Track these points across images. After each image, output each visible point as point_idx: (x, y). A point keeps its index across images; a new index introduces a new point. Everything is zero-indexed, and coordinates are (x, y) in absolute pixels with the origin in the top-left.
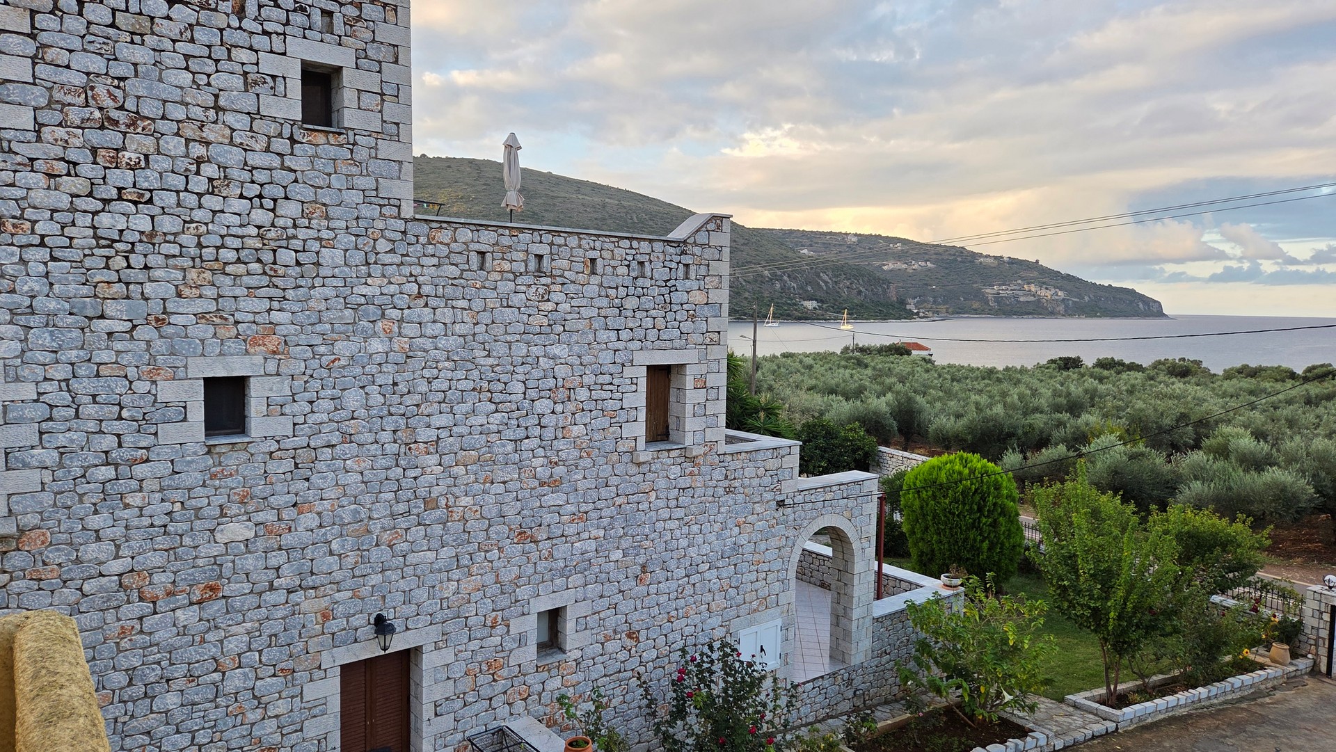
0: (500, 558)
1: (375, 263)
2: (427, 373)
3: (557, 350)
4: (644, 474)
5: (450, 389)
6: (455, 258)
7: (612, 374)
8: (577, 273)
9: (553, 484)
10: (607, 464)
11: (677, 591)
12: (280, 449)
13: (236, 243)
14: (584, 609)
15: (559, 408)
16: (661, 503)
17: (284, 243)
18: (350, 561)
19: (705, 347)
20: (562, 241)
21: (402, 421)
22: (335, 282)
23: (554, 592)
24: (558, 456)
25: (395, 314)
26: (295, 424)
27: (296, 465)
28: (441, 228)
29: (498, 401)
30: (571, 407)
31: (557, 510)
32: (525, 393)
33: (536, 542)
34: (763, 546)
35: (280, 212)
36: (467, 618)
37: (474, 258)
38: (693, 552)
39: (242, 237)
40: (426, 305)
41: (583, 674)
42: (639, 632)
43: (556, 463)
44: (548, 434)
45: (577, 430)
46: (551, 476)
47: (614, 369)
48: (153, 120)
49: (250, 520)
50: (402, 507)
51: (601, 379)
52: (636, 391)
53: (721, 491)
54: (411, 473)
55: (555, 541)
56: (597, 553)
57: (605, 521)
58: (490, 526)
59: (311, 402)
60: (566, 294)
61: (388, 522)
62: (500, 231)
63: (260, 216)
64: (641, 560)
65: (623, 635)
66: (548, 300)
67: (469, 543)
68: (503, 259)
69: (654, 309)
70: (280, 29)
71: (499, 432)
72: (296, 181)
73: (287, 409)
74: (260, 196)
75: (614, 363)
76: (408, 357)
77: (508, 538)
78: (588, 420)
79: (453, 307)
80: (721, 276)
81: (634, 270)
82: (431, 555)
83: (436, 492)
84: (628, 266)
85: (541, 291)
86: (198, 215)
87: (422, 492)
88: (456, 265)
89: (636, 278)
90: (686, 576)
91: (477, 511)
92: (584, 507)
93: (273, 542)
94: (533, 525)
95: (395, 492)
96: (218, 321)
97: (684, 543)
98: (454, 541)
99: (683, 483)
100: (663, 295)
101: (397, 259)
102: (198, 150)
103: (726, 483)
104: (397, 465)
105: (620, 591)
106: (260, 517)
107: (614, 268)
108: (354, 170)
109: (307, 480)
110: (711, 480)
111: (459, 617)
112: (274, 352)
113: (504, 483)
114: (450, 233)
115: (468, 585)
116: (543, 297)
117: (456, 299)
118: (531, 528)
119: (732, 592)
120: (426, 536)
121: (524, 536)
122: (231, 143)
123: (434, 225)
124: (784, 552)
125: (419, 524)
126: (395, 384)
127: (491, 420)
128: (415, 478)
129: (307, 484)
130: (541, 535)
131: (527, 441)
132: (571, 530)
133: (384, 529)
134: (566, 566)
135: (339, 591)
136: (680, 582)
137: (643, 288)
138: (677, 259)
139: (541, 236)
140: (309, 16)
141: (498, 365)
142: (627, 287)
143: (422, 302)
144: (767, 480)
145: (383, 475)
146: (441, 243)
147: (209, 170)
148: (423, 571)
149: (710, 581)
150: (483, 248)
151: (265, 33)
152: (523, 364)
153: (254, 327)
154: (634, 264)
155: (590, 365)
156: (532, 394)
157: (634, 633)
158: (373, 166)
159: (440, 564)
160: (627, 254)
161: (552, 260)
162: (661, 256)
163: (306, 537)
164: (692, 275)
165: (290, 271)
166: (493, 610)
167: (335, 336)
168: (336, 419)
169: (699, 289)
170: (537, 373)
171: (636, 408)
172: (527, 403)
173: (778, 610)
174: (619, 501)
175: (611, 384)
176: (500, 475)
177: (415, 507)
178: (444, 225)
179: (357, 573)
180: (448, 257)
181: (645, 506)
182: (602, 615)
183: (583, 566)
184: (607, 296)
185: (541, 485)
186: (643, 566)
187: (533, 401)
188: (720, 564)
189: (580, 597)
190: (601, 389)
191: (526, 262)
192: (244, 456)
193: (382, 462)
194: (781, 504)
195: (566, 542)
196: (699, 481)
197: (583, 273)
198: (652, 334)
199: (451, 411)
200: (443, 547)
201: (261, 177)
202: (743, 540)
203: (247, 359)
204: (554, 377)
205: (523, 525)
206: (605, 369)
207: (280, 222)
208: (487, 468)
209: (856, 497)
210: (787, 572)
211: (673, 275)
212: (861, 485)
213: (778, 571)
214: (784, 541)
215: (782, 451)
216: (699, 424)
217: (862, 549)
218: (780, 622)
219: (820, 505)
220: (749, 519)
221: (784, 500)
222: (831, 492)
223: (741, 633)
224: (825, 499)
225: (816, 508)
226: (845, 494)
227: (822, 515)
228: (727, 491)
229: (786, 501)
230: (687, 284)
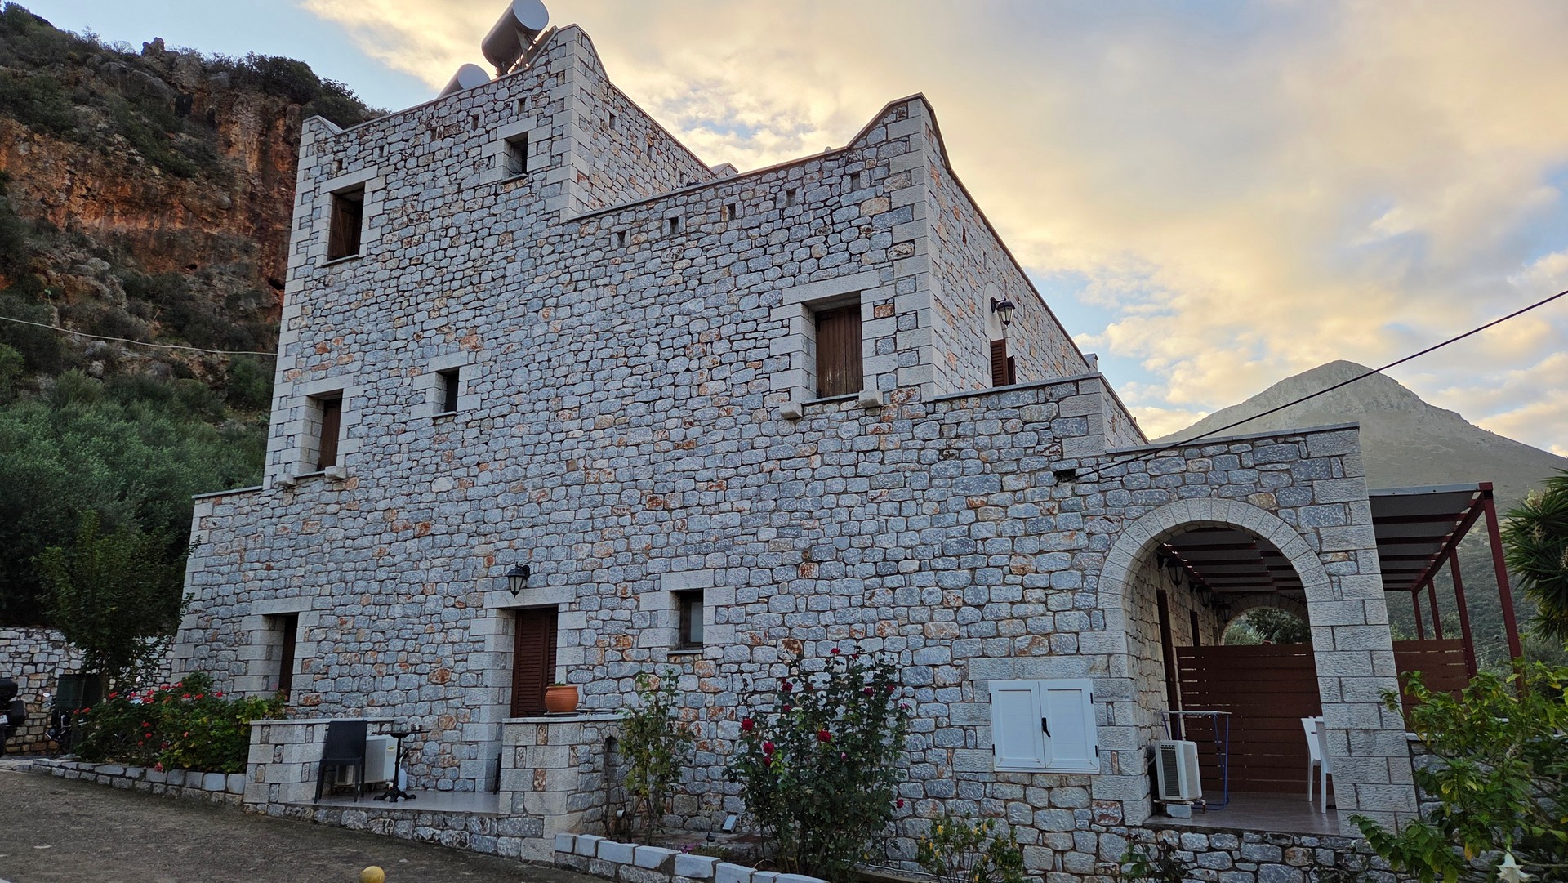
0: (632, 524)
1: (541, 264)
2: (573, 347)
3: (691, 306)
4: (804, 433)
5: (592, 358)
6: (600, 243)
7: (756, 320)
8: (714, 223)
9: (687, 445)
10: (751, 422)
11: (863, 595)
12: (472, 420)
13: (459, 275)
14: (724, 596)
15: (694, 365)
16: (828, 471)
17: (485, 267)
18: (509, 513)
19: (890, 263)
20: (698, 196)
21: (553, 391)
22: (516, 286)
23: (689, 570)
24: (693, 415)
25: (552, 302)
26: (482, 400)
27: (481, 431)
28: (589, 222)
29: (632, 364)
30: (707, 362)
31: (691, 474)
32: (659, 354)
33: (670, 510)
34: (1030, 544)
35: (485, 246)
36: (599, 583)
37: (615, 238)
38: (886, 541)
39: (463, 270)
40: (575, 290)
41: (723, 680)
42: (803, 642)
43: (691, 423)
44: (682, 393)
45: (712, 387)
46: (685, 438)
47: (757, 314)
48: (428, 212)
49: (450, 475)
50: (549, 468)
51: (742, 328)
52: (788, 335)
53: (931, 455)
54: (558, 437)
55: (690, 511)
56: (743, 529)
57: (750, 491)
58: (623, 490)
59: (493, 382)
60: (702, 248)
61: (538, 481)
62: (638, 208)
63: (475, 253)
64: (802, 543)
65: (780, 642)
66: (683, 258)
67: (603, 505)
68: (640, 232)
69: (811, 236)
70: (494, 125)
71: (634, 395)
72: (496, 222)
73: (478, 389)
74: (475, 240)
75: (759, 306)
76: (560, 336)
77: (640, 503)
78: (727, 374)
79: (597, 286)
80: (910, 171)
81: (780, 202)
82: (570, 515)
83: (576, 454)
84: (774, 200)
85: (675, 251)
86: (444, 263)
87: (565, 455)
88: (600, 249)
89: (783, 210)
90: (877, 575)
91: (610, 473)
92: (724, 473)
93: (461, 494)
94: (666, 491)
95: (546, 454)
96: (446, 330)
97: (870, 526)
98: (590, 502)
99: (862, 443)
100: (822, 218)
101: (555, 257)
102: (448, 221)
103: (942, 443)
104: (547, 430)
105: (774, 582)
106: (456, 473)
107: (757, 206)
108: (531, 200)
109: (486, 444)
110: (913, 439)
111: (591, 582)
112: (475, 347)
113: (637, 445)
114: (595, 224)
115: (601, 549)
116: (677, 256)
117: (599, 278)
118: (664, 494)
119: (969, 613)
120: (567, 495)
121: (655, 502)
122: (464, 211)
123: (584, 221)
124: (1087, 560)
125: (563, 485)
126: (549, 360)
127: (626, 383)
128: (562, 441)
129: (486, 447)
130: (675, 503)
131: (659, 402)
132: (709, 498)
133: (535, 488)
134: (703, 541)
135: (501, 540)
136: (867, 582)
137: (793, 217)
138: (841, 171)
139: (676, 200)
140: (511, 109)
141: (634, 330)
142: (773, 222)
143: (572, 287)
144: (1028, 438)
145: (536, 439)
146: (589, 234)
147: (452, 232)
148: (562, 530)
149: (922, 588)
150: (621, 228)
151: (488, 132)
152: (657, 325)
153: (465, 331)
154: (783, 196)
155: (730, 315)
156: (667, 353)
157: (795, 643)
158: (544, 192)
159: (577, 525)
160: (771, 187)
161: (687, 219)
162: (817, 176)
163: (483, 491)
164: (865, 183)
165: (488, 286)
166: (625, 581)
167: (511, 328)
168: (507, 393)
169: (877, 197)
170: (671, 333)
171: (789, 354)
172: (660, 364)
173: (1081, 663)
174: (768, 466)
175: (756, 331)
176: (634, 436)
177: (559, 468)
178: (591, 219)
179: (513, 526)
180: (594, 244)
181: (806, 473)
182: (749, 608)
183: (726, 542)
184: (749, 238)
185: (675, 448)
186: (805, 552)
187: (668, 360)
188: (940, 563)
189: (720, 580)
190: (744, 339)
191: (661, 228)
192: (450, 426)
193: (537, 428)
195: (703, 513)
196: (891, 441)
197: (720, 221)
198: (808, 266)
199: (592, 379)
200: (580, 508)
201: (477, 226)
202: (983, 531)
203: (458, 354)
204: (689, 333)
205: (656, 490)
206: (747, 315)
207: (485, 253)
208: (621, 431)
209: (1285, 466)
210: (1096, 594)
211: (836, 191)
212: (1297, 443)
213: (1073, 591)
214: (1081, 540)
215: (1058, 392)
216: (886, 363)
217: (1330, 575)
218: (1088, 685)
219: (1172, 480)
220: (994, 499)
221: (1073, 471)
222: (1203, 457)
223: (994, 686)
224: (1187, 471)
225: (1160, 485)
226: (1248, 461)
227: (1180, 498)
228: (945, 455)
229: (1078, 472)
230: (857, 195)
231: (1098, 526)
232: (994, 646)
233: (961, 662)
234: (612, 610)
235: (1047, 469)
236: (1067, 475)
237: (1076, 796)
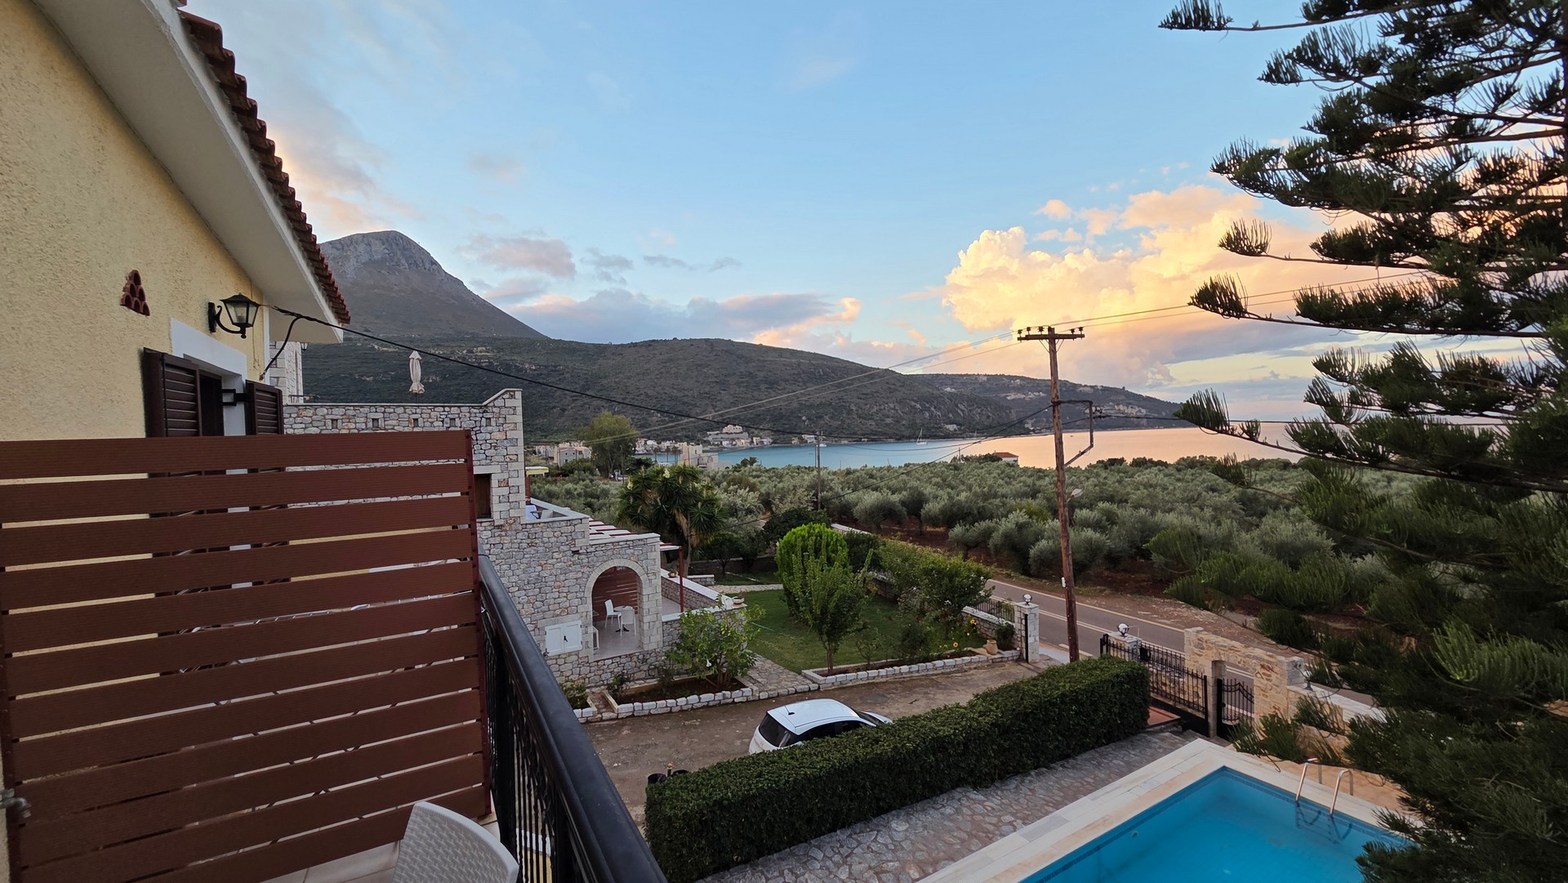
6: (315, 424)
8: (404, 427)
20: (392, 410)
28: (306, 409)
34: (562, 577)
37: (329, 423)
53: (524, 545)
62: (347, 408)
68: (350, 422)
80: (516, 423)
81: (447, 423)
84: (443, 421)
88: (317, 427)
89: (449, 428)
99: (492, 541)
103: (529, 541)
107: (432, 423)
110: (516, 539)
114: (312, 411)
119: (538, 604)
123: (301, 408)
124: (581, 581)
138: (481, 415)
139: (376, 409)
144: (563, 539)
146: (306, 416)
149: (519, 597)
150: (335, 417)
154: (447, 420)
160: (441, 415)
161: (385, 421)
162: (468, 415)
164: (493, 423)
169: (499, 431)
173: (578, 615)
178: (308, 407)
188: (527, 587)
191: (366, 423)
194: (575, 553)
196: (507, 540)
197: (408, 426)
202: (544, 574)
209: (642, 549)
210: (583, 593)
211: (478, 425)
212: (645, 541)
213: (577, 592)
214: (580, 575)
215: (574, 522)
216: (505, 507)
217: (650, 580)
218: (580, 623)
219: (610, 553)
220: (550, 561)
221: (579, 551)
223: (547, 629)
228: (530, 545)
230: (489, 428)
231: (585, 570)
232: (548, 615)
233: (534, 622)
235: (570, 550)
237: (574, 658)
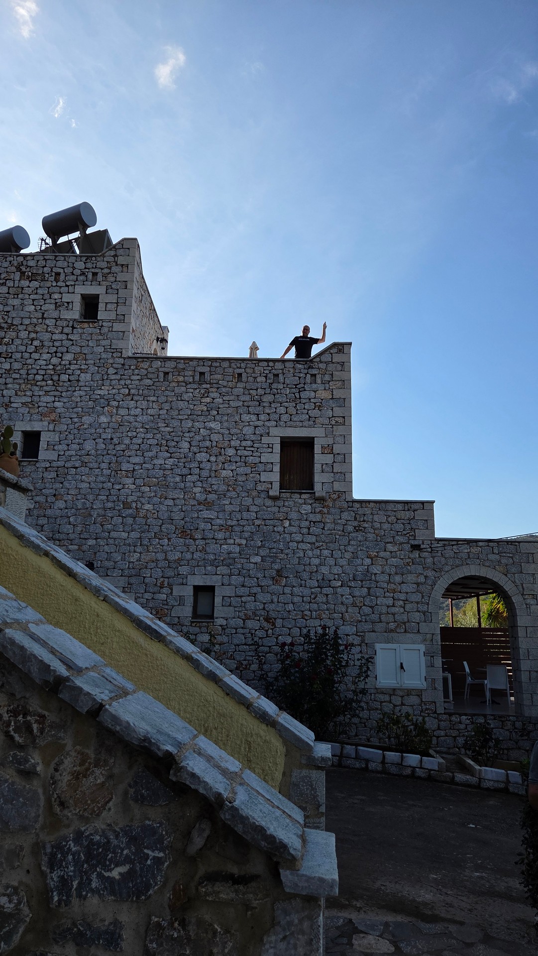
0: (168, 545)
1: (107, 379)
2: (130, 434)
3: (212, 425)
4: (279, 507)
5: (143, 443)
7: (253, 441)
8: (228, 381)
9: (208, 505)
10: (248, 497)
11: (310, 597)
12: (50, 467)
13: (42, 372)
14: (228, 591)
15: (213, 459)
16: (294, 529)
17: (64, 372)
18: (79, 529)
19: (331, 426)
20: (218, 364)
21: (114, 459)
22: (86, 389)
23: (205, 574)
24: (211, 487)
25: (115, 403)
26: (59, 455)
27: (57, 475)
28: (143, 361)
29: (171, 452)
30: (221, 458)
31: (209, 521)
32: (190, 449)
33: (195, 540)
34: (398, 579)
35: (64, 358)
36: (144, 577)
37: (161, 375)
38: (324, 570)
39: (46, 370)
40: (132, 400)
41: (226, 638)
42: (275, 619)
43: (209, 492)
44: (205, 473)
45: (224, 473)
46: (206, 499)
47: (253, 438)
48: (17, 326)
49: (32, 499)
50: (110, 505)
51: (244, 443)
52: (272, 452)
53: (350, 528)
54: (117, 487)
55: (207, 541)
56: (240, 555)
57: (246, 535)
58: (163, 524)
59: (68, 445)
60: (220, 393)
61: (101, 512)
62: (178, 361)
63: (55, 361)
64: (276, 567)
65: (262, 618)
66: (208, 397)
67: (148, 531)
68: (179, 375)
69: (287, 402)
70: (73, 283)
71: (172, 469)
72: (73, 345)
73: (56, 448)
74: (56, 352)
75: (255, 434)
76: (120, 425)
77: (174, 533)
78: (234, 468)
79: (148, 401)
80: (344, 381)
81: (270, 379)
82: (125, 535)
83: (130, 499)
84: (266, 377)
85: (203, 391)
86: (29, 361)
87: (122, 498)
88: (151, 379)
89: (272, 384)
90: (318, 587)
91: (154, 513)
92: (230, 523)
93: (41, 512)
94: (192, 528)
95: (107, 496)
96: (30, 406)
97: (316, 561)
98: (139, 529)
99: (312, 517)
100: (294, 394)
101: (118, 377)
102: (33, 335)
103: (356, 523)
104: (109, 482)
105: (259, 586)
106: (37, 499)
107: (255, 378)
108: (100, 337)
109: (62, 483)
110: (341, 519)
111: (139, 576)
112: (54, 421)
113: (173, 499)
114: (148, 363)
115: (146, 557)
116: (203, 395)
117: (149, 396)
118: (191, 530)
119: (367, 610)
120: (123, 523)
121: (184, 533)
122: (47, 331)
123: (139, 360)
124: (425, 589)
125: (119, 516)
126: (112, 439)
127: (167, 462)
128: (119, 490)
129: (61, 485)
130: (198, 536)
131: (189, 476)
132: (220, 535)
133: (99, 516)
134: (216, 559)
135: (71, 545)
136: (313, 590)
137: (277, 389)
138: (306, 371)
139: (204, 362)
140: (86, 276)
141: (173, 432)
142: (265, 389)
143: (130, 398)
144: (399, 527)
145: (100, 486)
146: (143, 368)
147: (36, 343)
148: (119, 543)
149: (342, 596)
150: (167, 370)
151: (67, 286)
152: (189, 432)
153: (46, 409)
154: (271, 376)
155: (237, 435)
156: (195, 449)
157: (271, 619)
158: (110, 335)
159: (130, 541)
160: (264, 370)
161: (211, 375)
162: (292, 370)
163: (58, 512)
164: (319, 381)
165: (65, 384)
166: (162, 577)
167: (83, 414)
168: (79, 454)
169: (325, 389)
170: (197, 438)
171: (272, 463)
172: (190, 455)
173: (419, 637)
174: (257, 522)
175: (252, 447)
176: (172, 494)
177: (117, 505)
178: (145, 360)
179: (82, 536)
180: (146, 375)
181: (280, 529)
182: (244, 599)
183: (229, 561)
184: (250, 394)
185: (199, 504)
186: (278, 571)
187: (195, 453)
188: (353, 584)
189: (226, 581)
190: (245, 450)
191: (193, 376)
192: (33, 468)
193: (102, 479)
195: (216, 543)
196: (329, 519)
197: (232, 381)
198: (285, 418)
199: (143, 455)
200: (132, 531)
201: (57, 344)
202: (375, 569)
203: (40, 423)
204: (210, 440)
205: (185, 527)
206: (248, 437)
207: (63, 363)
208: (162, 489)
209: (511, 555)
210: (428, 605)
211: (302, 381)
212: (516, 545)
213: (418, 603)
214: (422, 579)
216: (327, 477)
217: (526, 604)
218: (422, 648)
219: (465, 556)
220: (382, 554)
221: (420, 545)
222: (477, 546)
223: (378, 646)
224: (470, 552)
225: (459, 557)
226: (496, 551)
227: (467, 564)
228: (357, 529)
229: (422, 546)
230: (314, 386)
231: (430, 573)
232: (379, 627)
233: (361, 634)
234: (153, 594)
235: (408, 543)
236: (416, 547)
237: (414, 700)
